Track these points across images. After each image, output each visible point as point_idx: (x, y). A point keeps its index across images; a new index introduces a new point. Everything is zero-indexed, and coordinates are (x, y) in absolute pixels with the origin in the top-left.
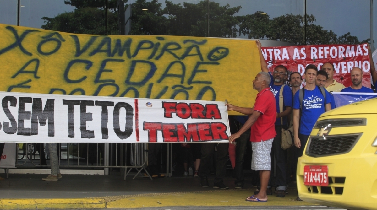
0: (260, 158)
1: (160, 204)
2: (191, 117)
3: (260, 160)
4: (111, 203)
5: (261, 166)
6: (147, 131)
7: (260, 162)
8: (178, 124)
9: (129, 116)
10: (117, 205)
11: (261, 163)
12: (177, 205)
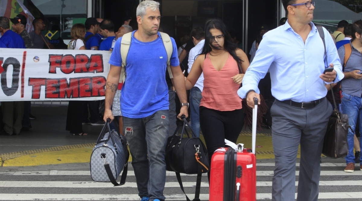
0: (115, 105)
1: (59, 161)
2: (74, 72)
3: (116, 106)
4: (8, 161)
5: (117, 112)
6: (32, 86)
7: (115, 108)
8: (61, 79)
9: (16, 73)
10: (15, 163)
11: (117, 110)
12: (76, 161)
